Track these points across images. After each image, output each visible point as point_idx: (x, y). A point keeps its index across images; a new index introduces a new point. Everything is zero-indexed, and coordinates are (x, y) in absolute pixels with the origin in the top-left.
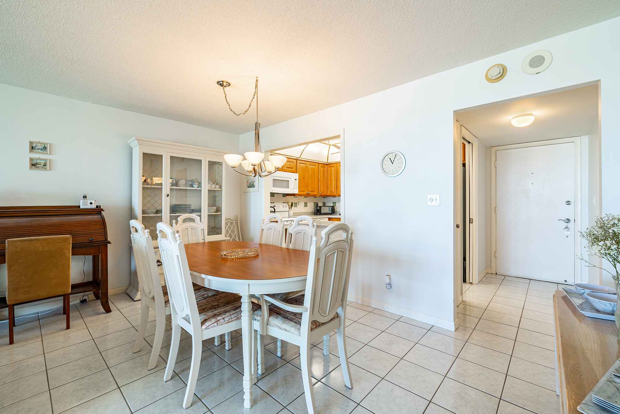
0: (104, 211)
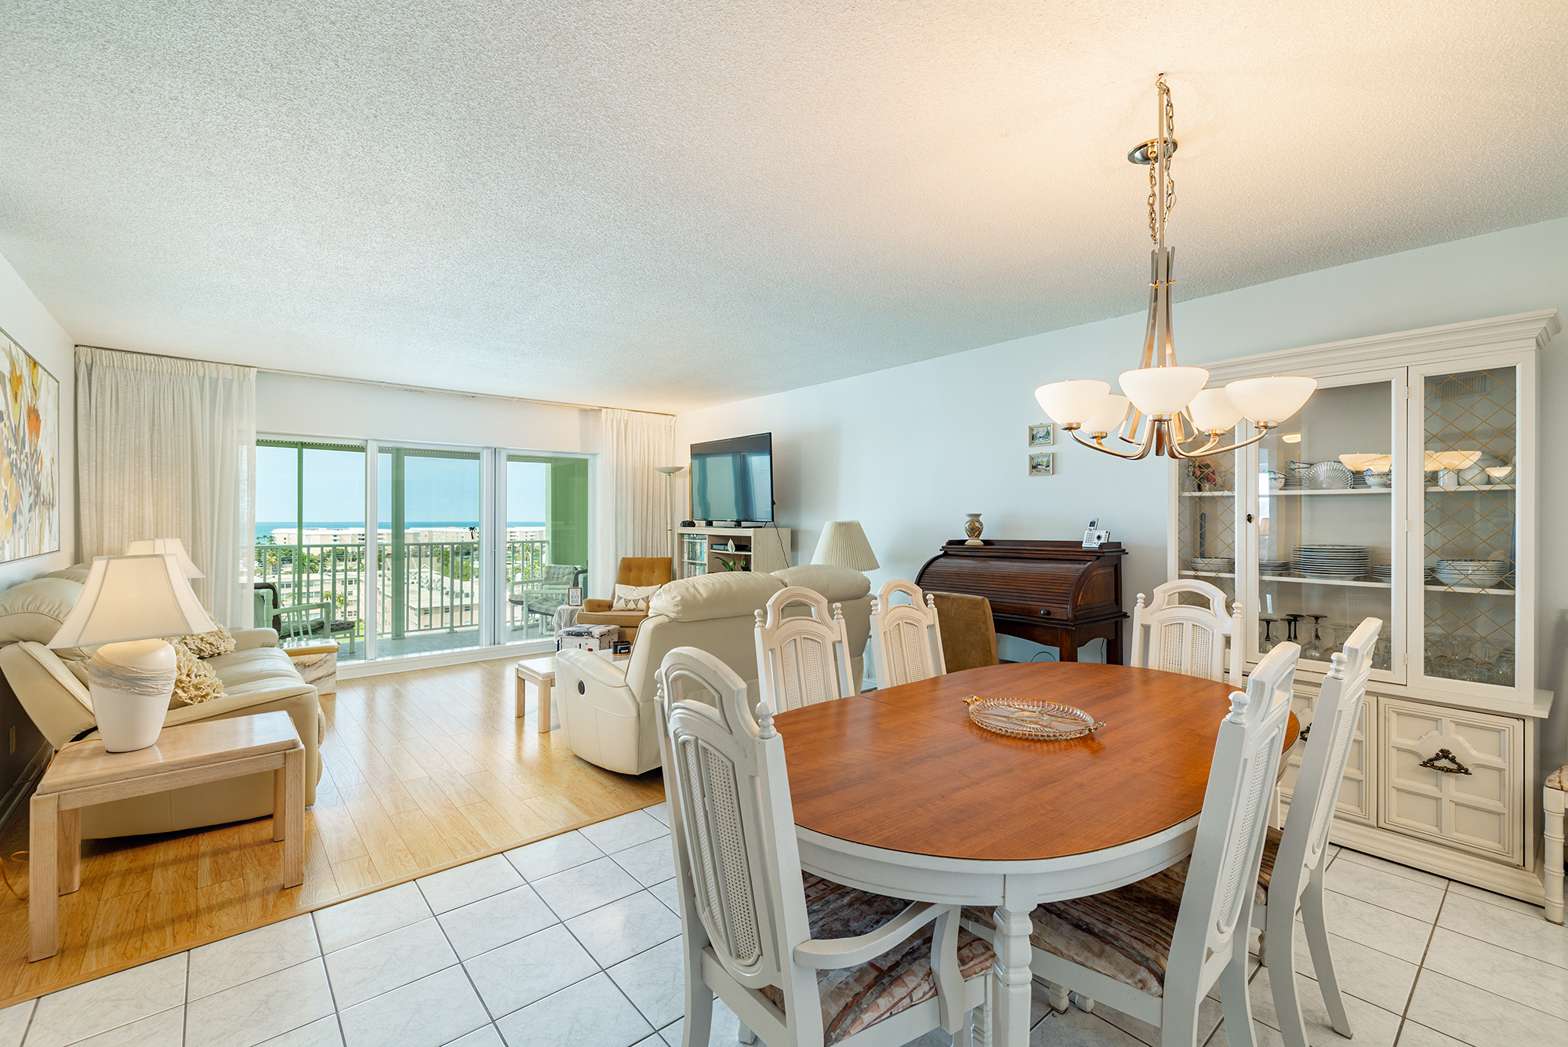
0: (1127, 553)
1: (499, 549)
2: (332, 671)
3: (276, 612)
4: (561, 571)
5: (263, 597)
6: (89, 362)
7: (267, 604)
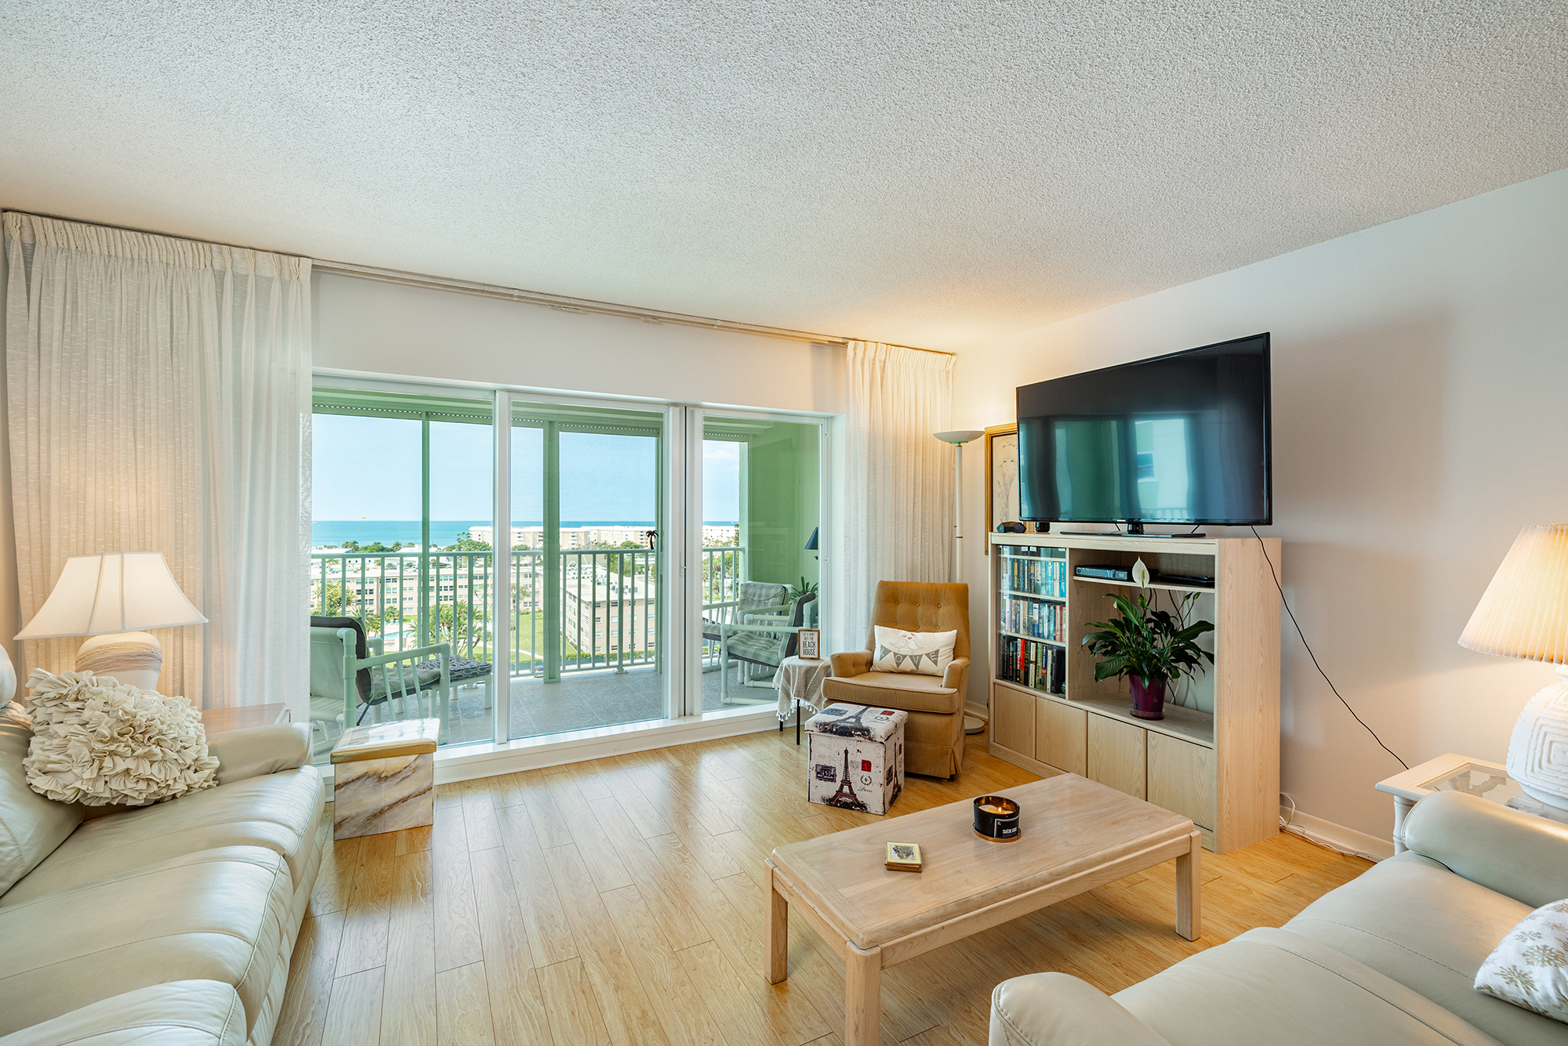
1: (692, 566)
2: (425, 785)
3: (362, 664)
4: (764, 592)
5: (342, 640)
6: (28, 240)
7: (348, 654)
